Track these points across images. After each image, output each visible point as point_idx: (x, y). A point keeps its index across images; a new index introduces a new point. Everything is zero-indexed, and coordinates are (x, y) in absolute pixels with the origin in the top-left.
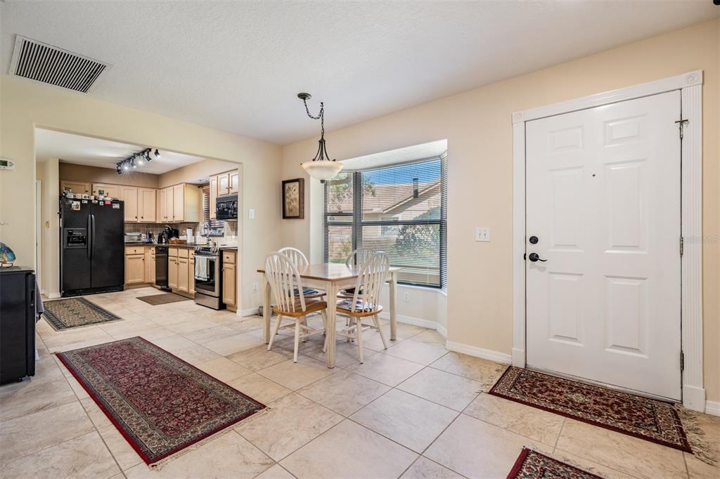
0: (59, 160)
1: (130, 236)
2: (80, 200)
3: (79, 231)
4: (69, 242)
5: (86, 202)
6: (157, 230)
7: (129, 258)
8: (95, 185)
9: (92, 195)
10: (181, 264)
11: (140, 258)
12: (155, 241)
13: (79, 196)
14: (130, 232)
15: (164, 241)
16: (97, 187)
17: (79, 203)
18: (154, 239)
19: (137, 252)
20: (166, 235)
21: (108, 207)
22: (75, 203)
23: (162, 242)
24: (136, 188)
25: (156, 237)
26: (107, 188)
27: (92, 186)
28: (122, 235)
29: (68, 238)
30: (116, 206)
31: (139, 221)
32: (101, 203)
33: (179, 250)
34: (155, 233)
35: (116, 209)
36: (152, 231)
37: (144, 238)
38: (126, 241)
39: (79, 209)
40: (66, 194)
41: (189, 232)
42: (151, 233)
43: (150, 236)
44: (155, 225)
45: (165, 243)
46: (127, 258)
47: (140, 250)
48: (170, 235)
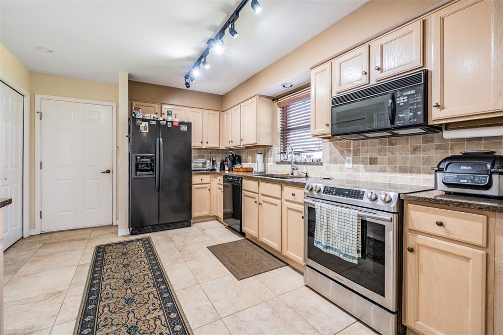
0: (130, 76)
1: (197, 163)
2: (148, 121)
3: (147, 157)
4: (137, 170)
5: (154, 123)
6: (219, 157)
7: (196, 188)
8: (164, 107)
9: (161, 116)
10: (264, 204)
11: (206, 188)
12: (218, 168)
13: (147, 116)
14: (196, 158)
15: (227, 168)
16: (166, 108)
17: (147, 124)
18: (217, 165)
19: (204, 181)
20: (229, 162)
21: (176, 128)
22: (144, 124)
23: (224, 169)
24: (201, 111)
25: (218, 163)
26: (175, 110)
27: (161, 106)
28: (190, 162)
29: (137, 165)
30: (184, 128)
31: (204, 146)
32: (169, 125)
33: (261, 184)
34: (217, 159)
35: (184, 131)
36: (215, 157)
37: (209, 165)
38: (193, 169)
39: (147, 131)
40: (135, 115)
41: (259, 157)
42: (214, 159)
43: (214, 162)
44: (217, 151)
45: (229, 170)
46: (194, 187)
47: (207, 178)
48: (234, 163)
